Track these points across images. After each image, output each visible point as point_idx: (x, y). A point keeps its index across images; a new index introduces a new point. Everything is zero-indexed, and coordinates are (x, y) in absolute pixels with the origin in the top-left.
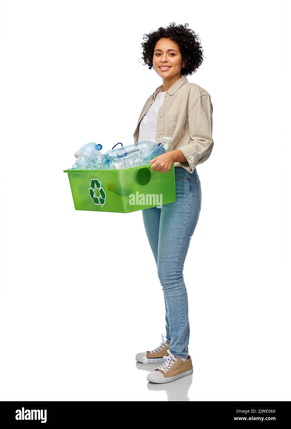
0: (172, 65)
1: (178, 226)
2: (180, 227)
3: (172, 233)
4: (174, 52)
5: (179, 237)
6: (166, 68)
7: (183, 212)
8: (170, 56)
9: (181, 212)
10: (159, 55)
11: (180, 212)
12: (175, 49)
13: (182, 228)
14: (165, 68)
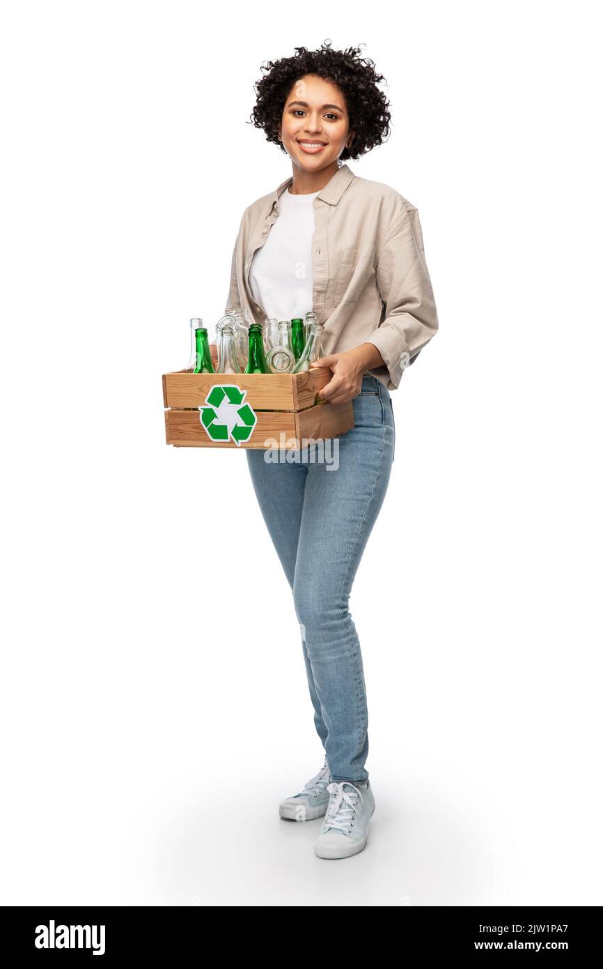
0: (330, 142)
1: (355, 494)
2: (360, 497)
3: (340, 508)
4: (336, 111)
5: (356, 518)
6: (316, 146)
7: (367, 463)
8: (325, 120)
9: (364, 464)
10: (299, 114)
11: (360, 464)
12: (339, 105)
13: (364, 500)
14: (313, 146)
